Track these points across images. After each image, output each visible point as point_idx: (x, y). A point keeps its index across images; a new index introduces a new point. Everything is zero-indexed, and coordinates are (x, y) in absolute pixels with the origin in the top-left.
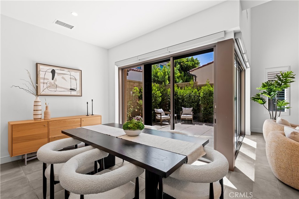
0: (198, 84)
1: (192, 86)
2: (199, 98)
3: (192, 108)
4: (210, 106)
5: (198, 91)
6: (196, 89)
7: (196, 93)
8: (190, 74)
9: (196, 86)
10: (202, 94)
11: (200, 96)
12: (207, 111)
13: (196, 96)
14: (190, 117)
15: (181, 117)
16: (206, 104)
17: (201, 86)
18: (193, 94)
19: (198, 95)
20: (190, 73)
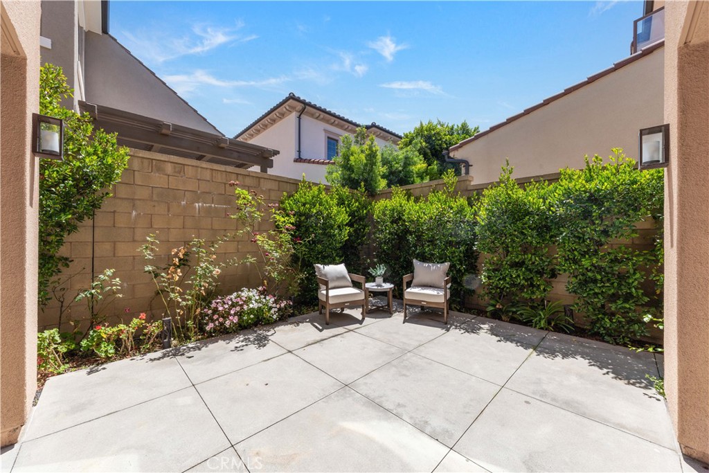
0: (472, 183)
1: (451, 190)
2: (472, 230)
3: (447, 264)
4: (517, 260)
5: (470, 204)
6: (462, 200)
7: (461, 211)
8: (449, 157)
9: (467, 190)
10: (483, 213)
11: (475, 223)
12: (504, 279)
13: (464, 222)
14: (437, 296)
15: (406, 296)
16: (501, 250)
17: (479, 190)
18: (451, 214)
19: (469, 217)
20: (451, 155)
